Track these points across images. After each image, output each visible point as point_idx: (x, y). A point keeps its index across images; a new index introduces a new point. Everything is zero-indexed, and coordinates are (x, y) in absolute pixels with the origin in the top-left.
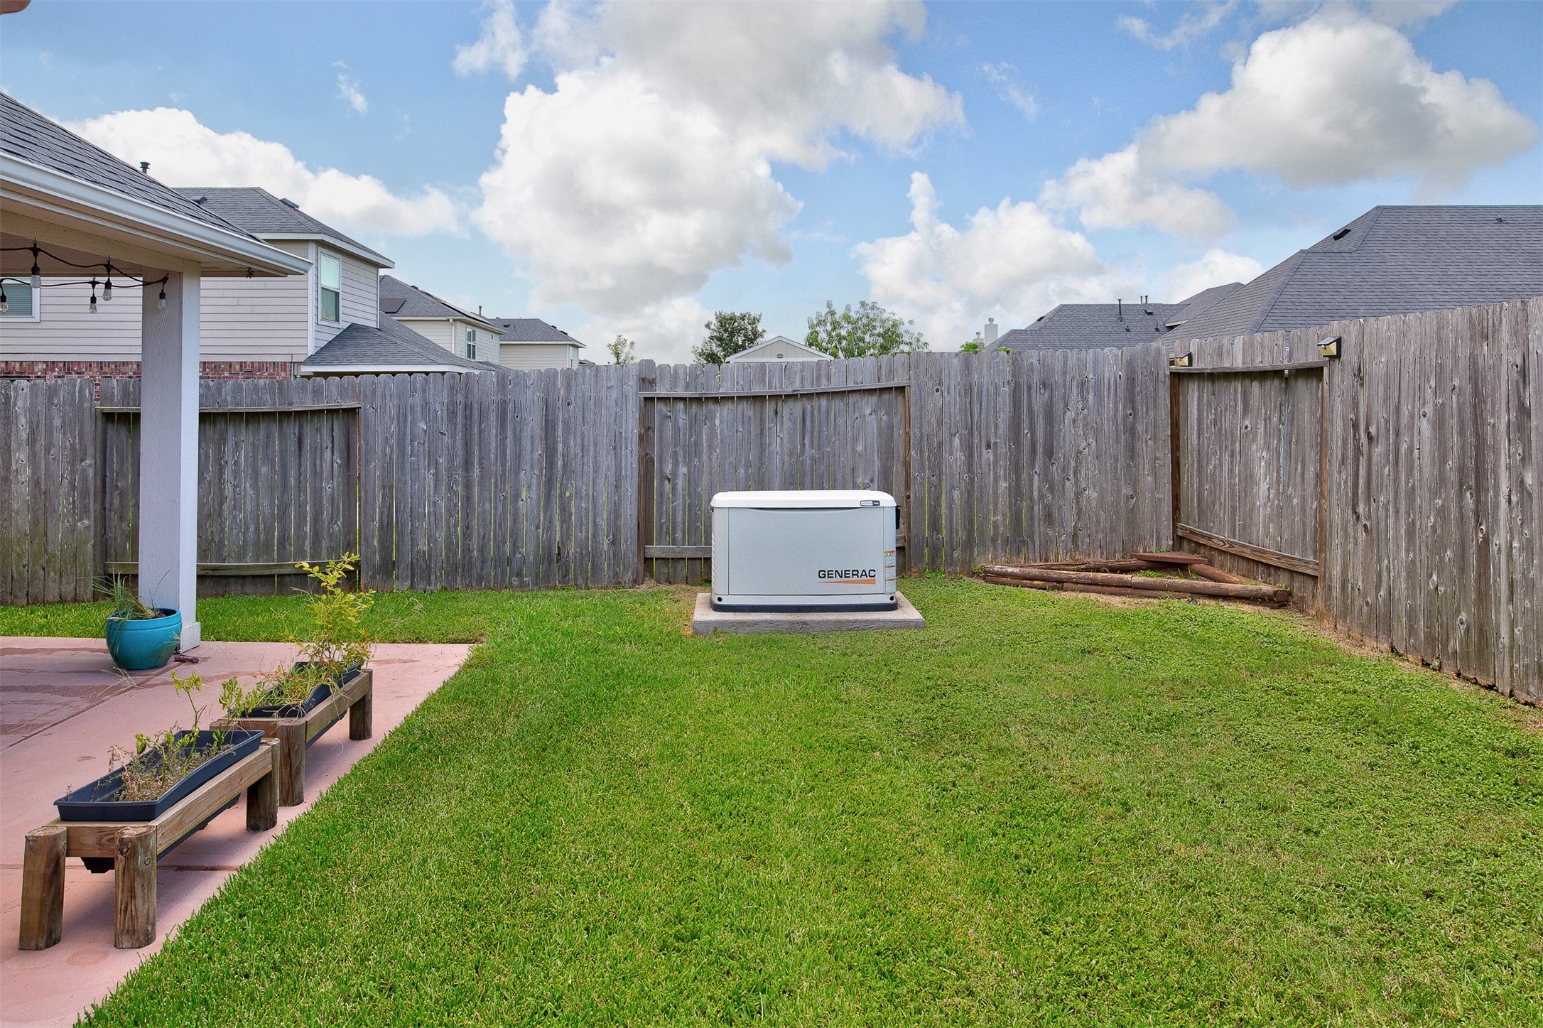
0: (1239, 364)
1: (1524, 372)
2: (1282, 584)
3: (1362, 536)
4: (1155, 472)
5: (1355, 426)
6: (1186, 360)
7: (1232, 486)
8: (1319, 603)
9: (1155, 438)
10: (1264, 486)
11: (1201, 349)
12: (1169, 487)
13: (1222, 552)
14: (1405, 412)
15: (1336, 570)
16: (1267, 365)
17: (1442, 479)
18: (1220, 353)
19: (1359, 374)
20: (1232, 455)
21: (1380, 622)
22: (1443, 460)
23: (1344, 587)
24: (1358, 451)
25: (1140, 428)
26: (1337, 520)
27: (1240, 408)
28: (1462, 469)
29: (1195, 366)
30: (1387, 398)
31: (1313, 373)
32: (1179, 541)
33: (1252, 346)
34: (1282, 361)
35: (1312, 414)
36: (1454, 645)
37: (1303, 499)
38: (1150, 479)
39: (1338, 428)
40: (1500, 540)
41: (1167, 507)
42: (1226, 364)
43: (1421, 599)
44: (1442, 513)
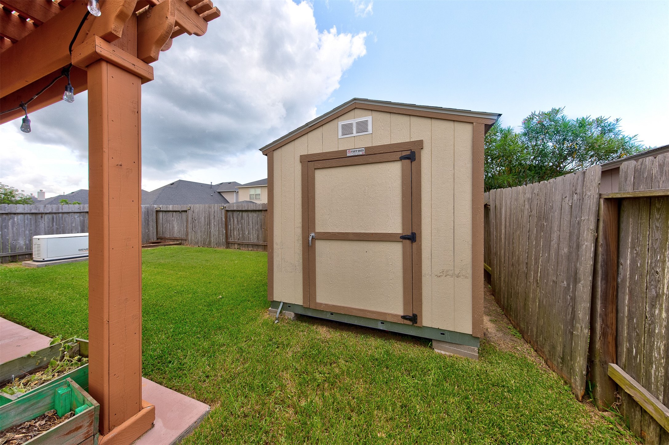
0: (171, 209)
1: (214, 212)
2: (180, 242)
3: (194, 233)
4: (153, 227)
5: (193, 218)
6: (159, 208)
7: (170, 229)
8: (187, 243)
9: (153, 222)
10: (176, 228)
11: (162, 207)
12: (156, 230)
13: (167, 239)
14: (200, 216)
15: (190, 238)
16: (177, 210)
17: (205, 224)
18: (167, 207)
19: (193, 212)
20: (170, 224)
21: (197, 243)
22: (205, 222)
23: (191, 240)
24: (193, 222)
25: (150, 220)
26: (190, 231)
27: (171, 216)
28: (208, 223)
29: (161, 209)
30: (197, 215)
31: (186, 211)
32: (158, 239)
33: (174, 207)
34: (180, 209)
35: (185, 217)
36: (207, 243)
37: (184, 229)
38: (152, 229)
39: (190, 219)
40: (212, 230)
41: (155, 233)
42: (168, 209)
43: (202, 239)
44: (205, 228)
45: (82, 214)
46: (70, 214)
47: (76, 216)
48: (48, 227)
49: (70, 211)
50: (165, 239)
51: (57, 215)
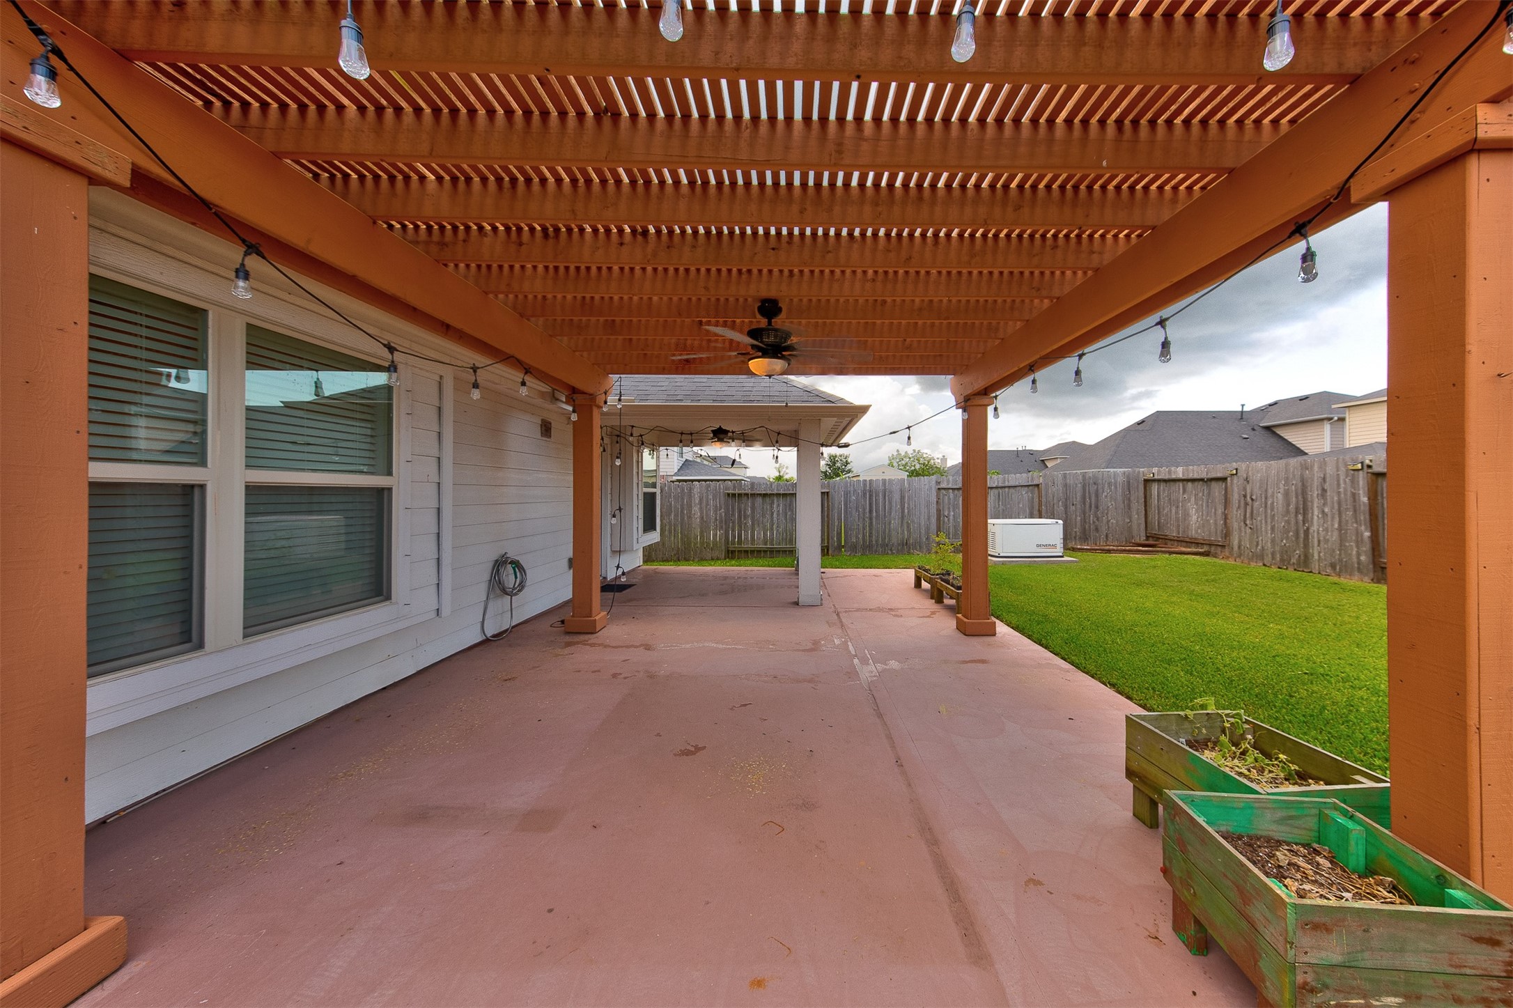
0: (1180, 476)
1: (1324, 479)
2: (1205, 549)
3: (1249, 531)
4: (1138, 514)
5: (1245, 496)
6: (1152, 475)
7: (1177, 519)
8: (1227, 554)
9: (1138, 502)
10: (1194, 518)
11: (1159, 471)
12: (1144, 519)
13: (1171, 540)
14: (1270, 492)
15: (1236, 543)
16: (1196, 476)
17: (1288, 512)
18: (1170, 472)
19: (1247, 480)
20: (1178, 507)
21: (1260, 557)
22: (1288, 505)
23: (1239, 547)
24: (1246, 504)
25: (1132, 498)
26: (1235, 525)
27: (1181, 491)
28: (1297, 509)
29: (1156, 477)
30: (1260, 487)
31: (1224, 479)
32: (1148, 538)
33: (1187, 470)
34: (1204, 476)
35: (1220, 493)
36: (1294, 560)
37: (1216, 521)
38: (1136, 516)
39: (1235, 497)
40: (1314, 528)
41: (1143, 526)
42: (1174, 477)
43: (1277, 548)
44: (1288, 522)
45: (1030, 488)
46: (1018, 489)
47: (1024, 491)
48: (994, 508)
49: (1017, 484)
50: (1166, 539)
51: (1003, 490)
